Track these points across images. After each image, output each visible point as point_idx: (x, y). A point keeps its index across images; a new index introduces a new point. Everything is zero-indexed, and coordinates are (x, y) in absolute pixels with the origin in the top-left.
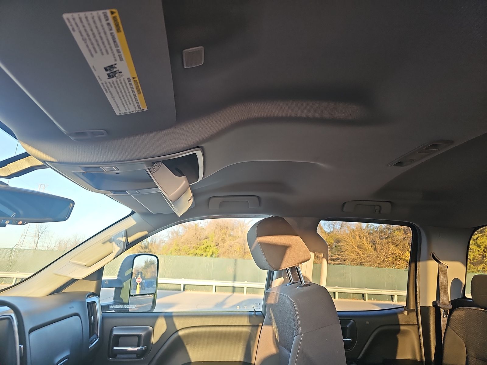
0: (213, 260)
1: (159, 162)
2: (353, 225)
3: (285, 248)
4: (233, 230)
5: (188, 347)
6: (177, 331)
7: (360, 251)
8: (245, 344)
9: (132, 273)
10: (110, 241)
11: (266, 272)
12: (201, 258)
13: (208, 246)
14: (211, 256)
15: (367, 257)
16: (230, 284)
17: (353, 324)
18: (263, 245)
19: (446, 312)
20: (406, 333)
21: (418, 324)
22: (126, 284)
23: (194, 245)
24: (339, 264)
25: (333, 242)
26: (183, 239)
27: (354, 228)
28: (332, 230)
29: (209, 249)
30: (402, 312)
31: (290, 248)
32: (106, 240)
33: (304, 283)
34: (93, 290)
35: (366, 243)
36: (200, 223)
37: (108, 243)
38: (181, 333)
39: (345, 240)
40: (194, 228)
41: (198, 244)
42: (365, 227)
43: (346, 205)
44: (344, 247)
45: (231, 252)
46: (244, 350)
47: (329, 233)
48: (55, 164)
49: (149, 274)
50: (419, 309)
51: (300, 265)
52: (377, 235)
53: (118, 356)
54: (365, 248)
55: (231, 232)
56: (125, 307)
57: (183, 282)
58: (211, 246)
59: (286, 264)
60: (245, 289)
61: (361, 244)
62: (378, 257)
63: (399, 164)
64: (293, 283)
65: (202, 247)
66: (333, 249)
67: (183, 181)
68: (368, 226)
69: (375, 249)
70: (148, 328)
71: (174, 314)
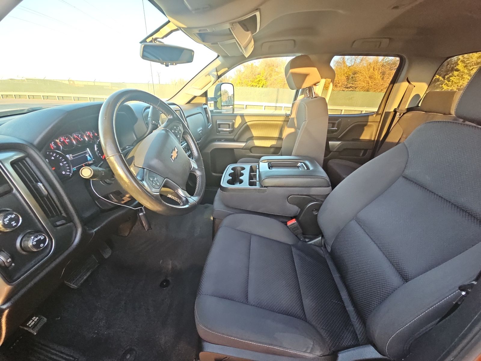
0: (264, 89)
1: (236, 22)
2: (371, 59)
3: (306, 76)
4: (277, 67)
5: (252, 130)
6: (247, 122)
7: (371, 80)
8: (280, 129)
9: (221, 94)
10: (209, 74)
11: (295, 91)
12: (255, 88)
13: (260, 80)
14: (262, 87)
15: (374, 85)
16: (274, 104)
17: (340, 121)
18: (294, 74)
19: (400, 114)
20: (370, 126)
21: (380, 122)
22: (219, 100)
23: (251, 80)
24: (351, 91)
25: (351, 74)
26: (243, 75)
27: (371, 61)
28: (353, 64)
29: (261, 82)
30: (372, 115)
31: (309, 76)
32: (206, 74)
33: (314, 96)
34: (204, 102)
35: (377, 74)
36: (254, 63)
37: (208, 76)
38: (248, 123)
39: (361, 72)
40: (251, 67)
41: (254, 78)
42: (381, 60)
43: (355, 42)
44: (358, 78)
45: (276, 84)
46: (279, 132)
47: (350, 67)
48: (185, 29)
49: (225, 98)
50: (384, 113)
51: (314, 87)
52: (388, 66)
53: (221, 132)
54: (375, 78)
55: (276, 69)
56: (221, 111)
57: (246, 103)
58: (262, 80)
59: (306, 85)
60: (283, 108)
61: (372, 75)
62: (383, 85)
63: (396, 8)
64: (308, 97)
65: (256, 80)
66: (350, 80)
67: (249, 35)
68: (384, 59)
69: (383, 79)
70: (233, 121)
71: (244, 115)
